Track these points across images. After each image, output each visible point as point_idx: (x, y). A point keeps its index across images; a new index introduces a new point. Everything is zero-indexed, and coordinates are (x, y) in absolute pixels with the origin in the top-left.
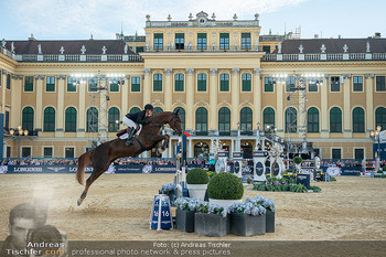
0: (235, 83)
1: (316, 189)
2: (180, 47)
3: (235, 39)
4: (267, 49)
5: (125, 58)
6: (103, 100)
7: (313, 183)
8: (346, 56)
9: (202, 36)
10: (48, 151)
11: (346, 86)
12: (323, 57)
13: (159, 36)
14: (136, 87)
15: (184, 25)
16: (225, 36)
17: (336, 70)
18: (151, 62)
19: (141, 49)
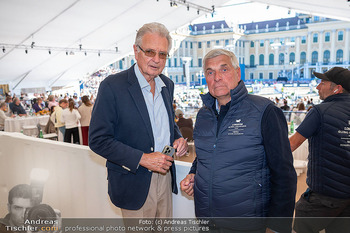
5: (299, 26)
6: (287, 49)
14: (304, 42)
18: (312, 27)
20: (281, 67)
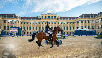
0: (54, 23)
1: (66, 38)
2: (46, 18)
3: (54, 17)
4: (58, 18)
5: (38, 20)
6: (35, 26)
7: (65, 37)
8: (69, 20)
9: (49, 17)
10: (27, 33)
11: (69, 24)
12: (66, 20)
13: (43, 17)
14: (40, 24)
15: (46, 15)
16: (52, 17)
17: (68, 21)
18: (42, 20)
19: (40, 18)
20: (34, 31)
